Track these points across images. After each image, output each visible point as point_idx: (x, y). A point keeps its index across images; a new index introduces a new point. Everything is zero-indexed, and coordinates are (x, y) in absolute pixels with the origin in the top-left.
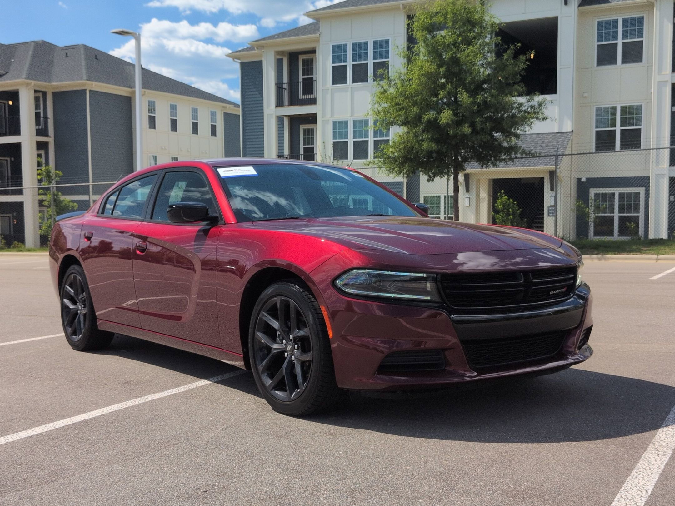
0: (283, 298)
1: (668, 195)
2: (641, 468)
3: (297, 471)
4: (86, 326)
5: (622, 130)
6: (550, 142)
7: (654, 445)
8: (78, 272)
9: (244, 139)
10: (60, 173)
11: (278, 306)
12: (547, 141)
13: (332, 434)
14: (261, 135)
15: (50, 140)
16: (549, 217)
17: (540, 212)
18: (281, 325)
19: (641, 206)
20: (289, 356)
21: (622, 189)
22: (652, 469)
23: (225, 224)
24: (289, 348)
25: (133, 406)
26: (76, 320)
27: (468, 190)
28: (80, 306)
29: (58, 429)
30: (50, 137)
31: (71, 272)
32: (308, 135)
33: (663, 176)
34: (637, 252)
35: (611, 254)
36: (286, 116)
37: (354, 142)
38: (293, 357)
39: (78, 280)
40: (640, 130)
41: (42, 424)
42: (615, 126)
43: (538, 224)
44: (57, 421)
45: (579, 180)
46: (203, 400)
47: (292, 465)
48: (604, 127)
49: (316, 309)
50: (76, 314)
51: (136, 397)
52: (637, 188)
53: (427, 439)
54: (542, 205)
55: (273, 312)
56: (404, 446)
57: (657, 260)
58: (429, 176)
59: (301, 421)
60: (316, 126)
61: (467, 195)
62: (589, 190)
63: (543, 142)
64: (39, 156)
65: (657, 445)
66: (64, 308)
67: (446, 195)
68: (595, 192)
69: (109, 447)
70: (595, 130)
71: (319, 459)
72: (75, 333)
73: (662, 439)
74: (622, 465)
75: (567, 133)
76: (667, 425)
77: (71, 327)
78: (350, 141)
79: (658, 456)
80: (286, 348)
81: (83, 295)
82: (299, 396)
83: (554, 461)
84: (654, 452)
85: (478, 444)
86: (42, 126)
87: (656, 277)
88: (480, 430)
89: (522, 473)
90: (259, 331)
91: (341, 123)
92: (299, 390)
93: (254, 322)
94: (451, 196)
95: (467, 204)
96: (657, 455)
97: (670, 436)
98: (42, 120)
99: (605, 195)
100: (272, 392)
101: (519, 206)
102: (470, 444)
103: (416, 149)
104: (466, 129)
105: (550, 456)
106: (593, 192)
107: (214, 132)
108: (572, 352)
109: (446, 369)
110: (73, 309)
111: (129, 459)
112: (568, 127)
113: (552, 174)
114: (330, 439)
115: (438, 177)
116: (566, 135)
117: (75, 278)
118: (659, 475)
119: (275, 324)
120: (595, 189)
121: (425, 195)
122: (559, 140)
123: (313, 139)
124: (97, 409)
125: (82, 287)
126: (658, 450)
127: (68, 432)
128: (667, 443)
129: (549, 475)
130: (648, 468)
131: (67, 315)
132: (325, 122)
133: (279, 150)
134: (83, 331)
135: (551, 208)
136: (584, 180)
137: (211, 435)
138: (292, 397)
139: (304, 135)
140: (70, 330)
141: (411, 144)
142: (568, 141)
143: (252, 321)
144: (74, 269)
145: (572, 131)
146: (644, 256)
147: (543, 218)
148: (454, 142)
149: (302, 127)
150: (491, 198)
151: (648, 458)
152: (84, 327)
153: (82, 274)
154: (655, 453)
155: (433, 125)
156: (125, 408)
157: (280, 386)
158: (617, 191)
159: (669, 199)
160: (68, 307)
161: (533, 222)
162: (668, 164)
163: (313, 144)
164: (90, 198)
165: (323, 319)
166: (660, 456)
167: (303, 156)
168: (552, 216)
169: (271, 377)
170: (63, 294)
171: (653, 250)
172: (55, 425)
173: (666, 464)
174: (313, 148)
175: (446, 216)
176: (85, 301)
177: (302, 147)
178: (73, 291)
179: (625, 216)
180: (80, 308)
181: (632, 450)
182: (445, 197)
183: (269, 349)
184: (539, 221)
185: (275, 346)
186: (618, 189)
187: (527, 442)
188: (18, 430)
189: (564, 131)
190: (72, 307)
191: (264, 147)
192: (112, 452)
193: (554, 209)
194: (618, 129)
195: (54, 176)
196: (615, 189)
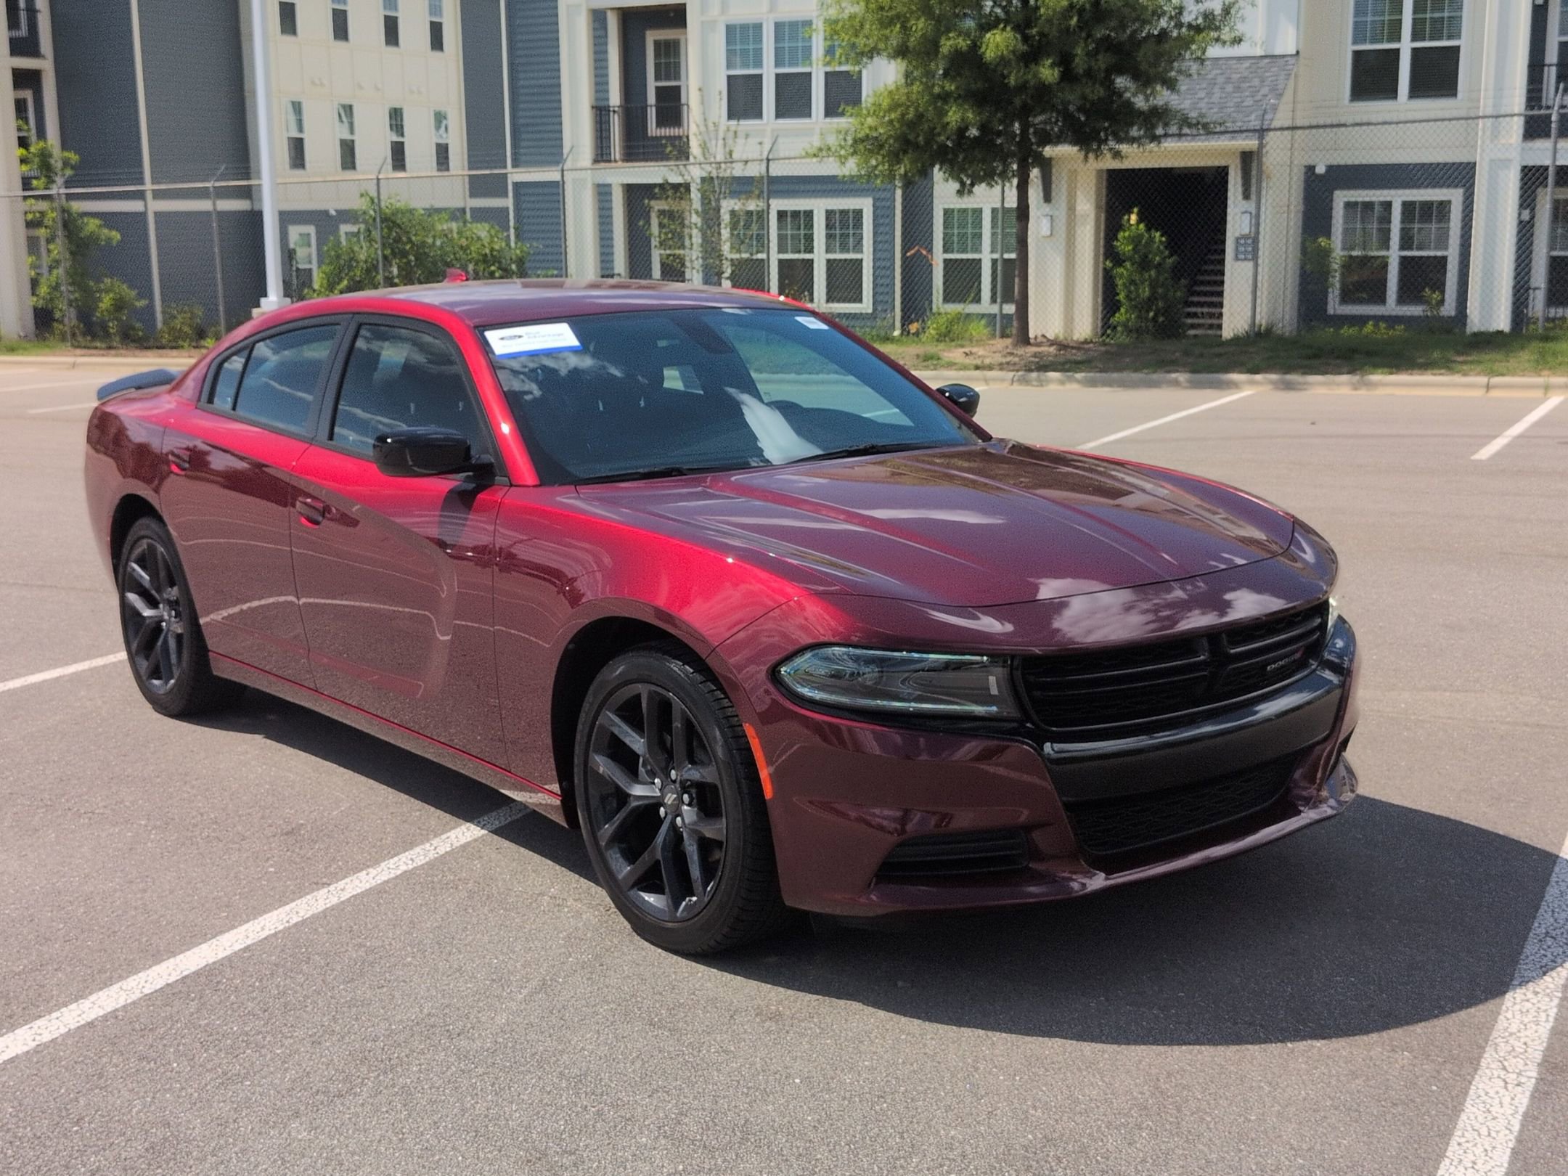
0: (654, 688)
1: (1516, 206)
2: (1469, 1129)
3: (705, 1147)
4: (184, 664)
5: (1415, 51)
6: (1244, 79)
7: (1496, 1050)
8: (160, 537)
9: (511, 64)
10: (74, 157)
11: (644, 705)
12: (1235, 77)
13: (776, 1017)
14: (553, 55)
15: (45, 64)
16: (1239, 263)
17: (1215, 247)
18: (650, 745)
19: (1451, 233)
20: (669, 817)
21: (1407, 191)
22: (1493, 1134)
23: (511, 485)
24: (670, 798)
25: (313, 916)
26: (159, 643)
27: (1047, 198)
28: (164, 612)
29: (148, 998)
30: (43, 57)
31: (142, 533)
32: (667, 55)
33: (1506, 163)
34: (1443, 368)
35: (1382, 373)
36: (612, 9)
37: (777, 75)
38: (679, 819)
39: (159, 557)
40: (1457, 49)
41: (111, 978)
42: (1399, 39)
43: (1209, 275)
44: (145, 968)
45: (1310, 169)
46: (471, 895)
47: (691, 1126)
48: (1372, 42)
49: (732, 727)
50: (156, 629)
51: (317, 883)
52: (1445, 191)
53: (990, 1033)
54: (1219, 231)
55: (630, 712)
56: (938, 1059)
57: (1488, 387)
58: (963, 184)
59: (701, 970)
60: (686, 33)
61: (1047, 209)
62: (1332, 194)
63: (1228, 80)
64: (20, 106)
65: (1503, 1048)
66: (129, 617)
67: (998, 205)
68: (1346, 200)
69: (272, 1060)
70: (1350, 48)
71: (750, 1103)
72: (156, 673)
73: (1513, 1029)
74: (1428, 1120)
75: (1284, 56)
76: (1524, 982)
77: (147, 658)
78: (769, 73)
79: (1506, 1088)
80: (663, 796)
81: (173, 593)
82: (694, 912)
83: (1277, 1108)
84: (1496, 1073)
85: (1104, 1052)
86: (23, 31)
87: (1485, 453)
88: (1107, 1000)
89: (1206, 1150)
90: (597, 752)
91: (744, 27)
92: (694, 899)
93: (587, 730)
94: (1010, 210)
95: (1045, 230)
96: (1502, 1084)
97: (1530, 1017)
98: (23, 16)
99: (1368, 206)
100: (632, 893)
101: (1172, 247)
102: (1088, 1048)
103: (928, 120)
104: (1048, 72)
105: (1267, 1089)
106: (1341, 198)
107: (437, 41)
108: (1311, 798)
109: (1030, 868)
110: (151, 617)
111: (322, 1103)
112: (1287, 43)
113: (1248, 159)
114: (769, 1032)
115: (983, 185)
116: (1282, 61)
117: (151, 548)
118: (1508, 1152)
119: (637, 743)
120: (1345, 192)
121: (946, 207)
122: (1267, 74)
123: (677, 65)
124: (234, 927)
125: (170, 573)
126: (1504, 1068)
127: (175, 1009)
128: (1525, 1044)
129: (1267, 1154)
130: (1484, 1131)
131: (137, 633)
132: (708, 26)
133: (597, 91)
134: (176, 672)
135: (1242, 241)
136: (1320, 170)
137: (501, 1019)
138: (678, 914)
139: (657, 55)
140: (144, 665)
141: (916, 109)
142: (1287, 79)
143: (581, 727)
144: (148, 527)
145: (1298, 52)
146: (1457, 378)
147: (1222, 262)
148: (1018, 102)
149: (651, 37)
150: (1103, 216)
151: (1482, 1094)
152: (179, 667)
153: (168, 542)
154: (1499, 1077)
155: (968, 61)
156: (296, 924)
157: (650, 881)
158: (1398, 197)
159: (1520, 214)
160: (138, 614)
161: (1199, 270)
162: (1521, 136)
163: (677, 77)
164: (146, 206)
165: (749, 749)
166: (1510, 1087)
167: (654, 109)
168: (1246, 259)
169: (631, 857)
170: (125, 583)
171: (1480, 362)
172: (142, 983)
173: (1526, 1115)
174: (678, 88)
175: (996, 256)
176: (177, 602)
177: (652, 85)
178: (147, 577)
179: (1413, 258)
180: (166, 617)
181: (1449, 1066)
182: (994, 211)
183: (623, 797)
184: (1212, 267)
185: (638, 790)
186: (1400, 192)
187: (1212, 1042)
188: (61, 1000)
189: (1278, 52)
190: (147, 613)
191: (559, 86)
192: (283, 1079)
193: (1251, 246)
194: (1406, 46)
195: (59, 165)
196: (1393, 192)
